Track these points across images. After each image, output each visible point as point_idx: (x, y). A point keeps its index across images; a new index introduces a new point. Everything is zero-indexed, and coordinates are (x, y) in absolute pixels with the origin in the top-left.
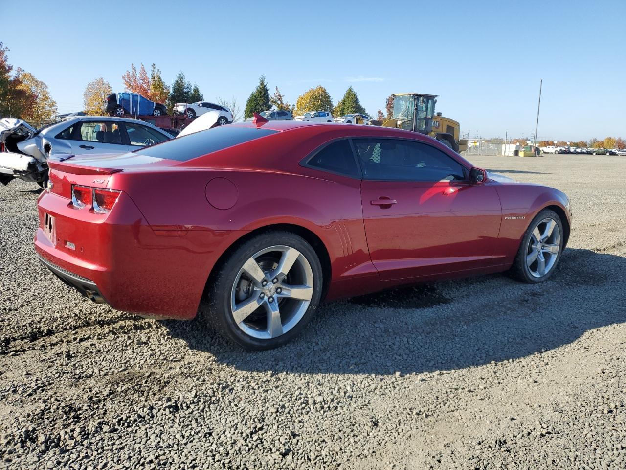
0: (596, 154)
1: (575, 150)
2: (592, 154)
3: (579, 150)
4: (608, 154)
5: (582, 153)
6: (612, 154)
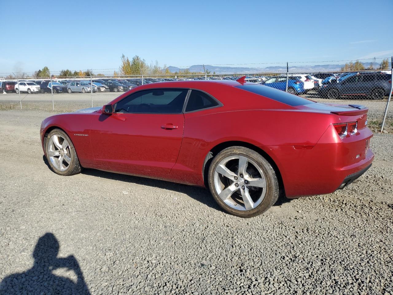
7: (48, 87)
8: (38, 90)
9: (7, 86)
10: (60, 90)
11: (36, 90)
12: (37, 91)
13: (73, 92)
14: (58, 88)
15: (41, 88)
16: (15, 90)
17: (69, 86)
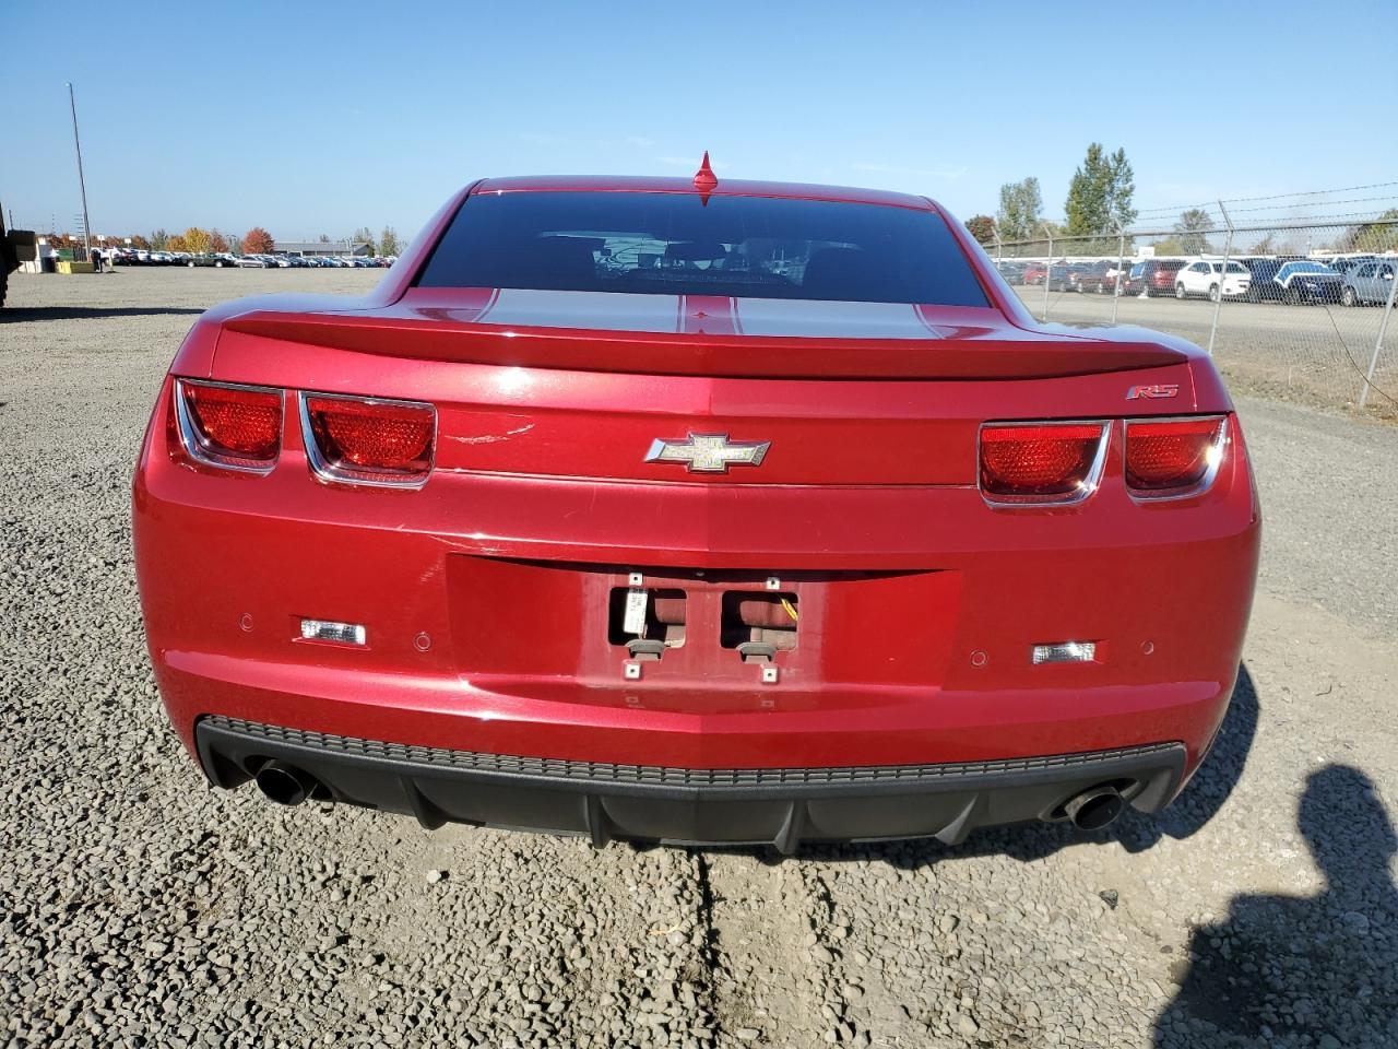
0: (196, 265)
1: (149, 257)
2: (186, 265)
3: (155, 257)
4: (219, 264)
5: (163, 263)
6: (228, 264)
7: (1276, 279)
8: (1242, 290)
9: (1158, 275)
10: (1316, 294)
11: (1237, 290)
12: (1240, 295)
13: (1358, 303)
14: (1309, 285)
15: (1252, 284)
16: (1176, 286)
17: (1351, 276)
